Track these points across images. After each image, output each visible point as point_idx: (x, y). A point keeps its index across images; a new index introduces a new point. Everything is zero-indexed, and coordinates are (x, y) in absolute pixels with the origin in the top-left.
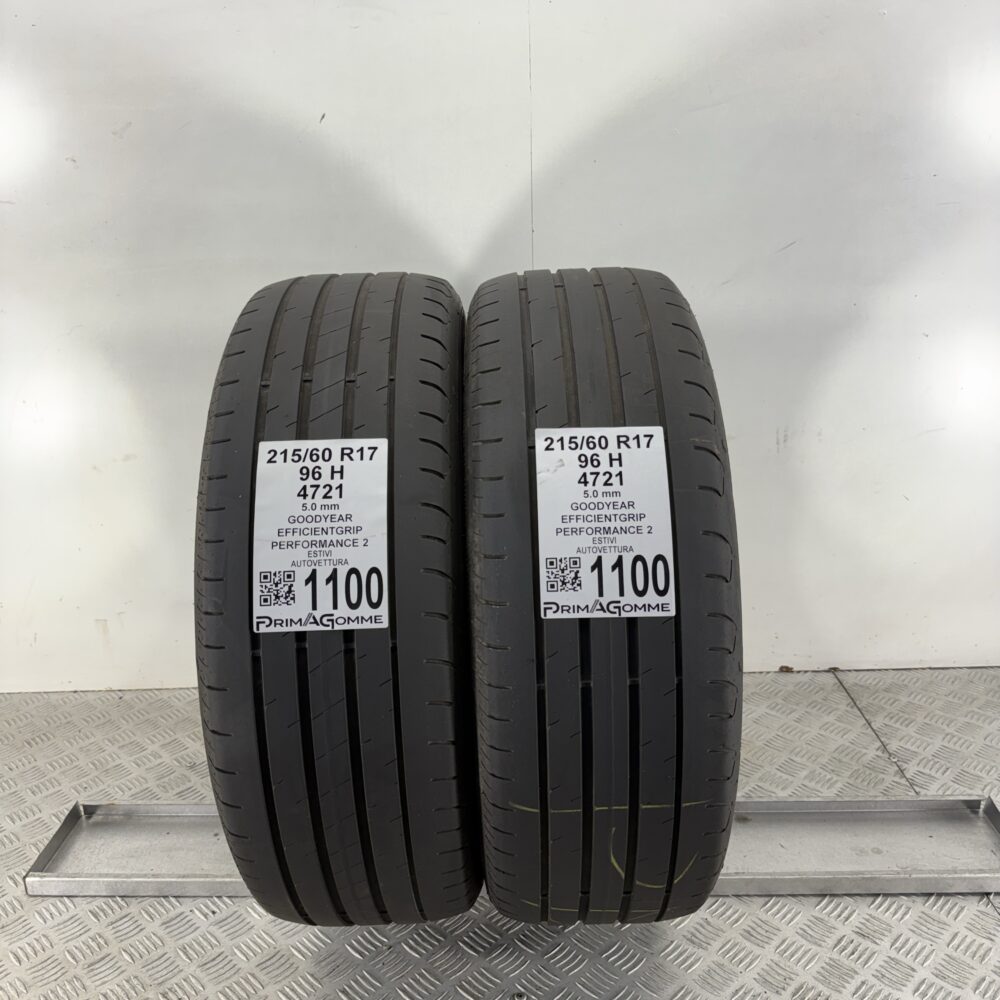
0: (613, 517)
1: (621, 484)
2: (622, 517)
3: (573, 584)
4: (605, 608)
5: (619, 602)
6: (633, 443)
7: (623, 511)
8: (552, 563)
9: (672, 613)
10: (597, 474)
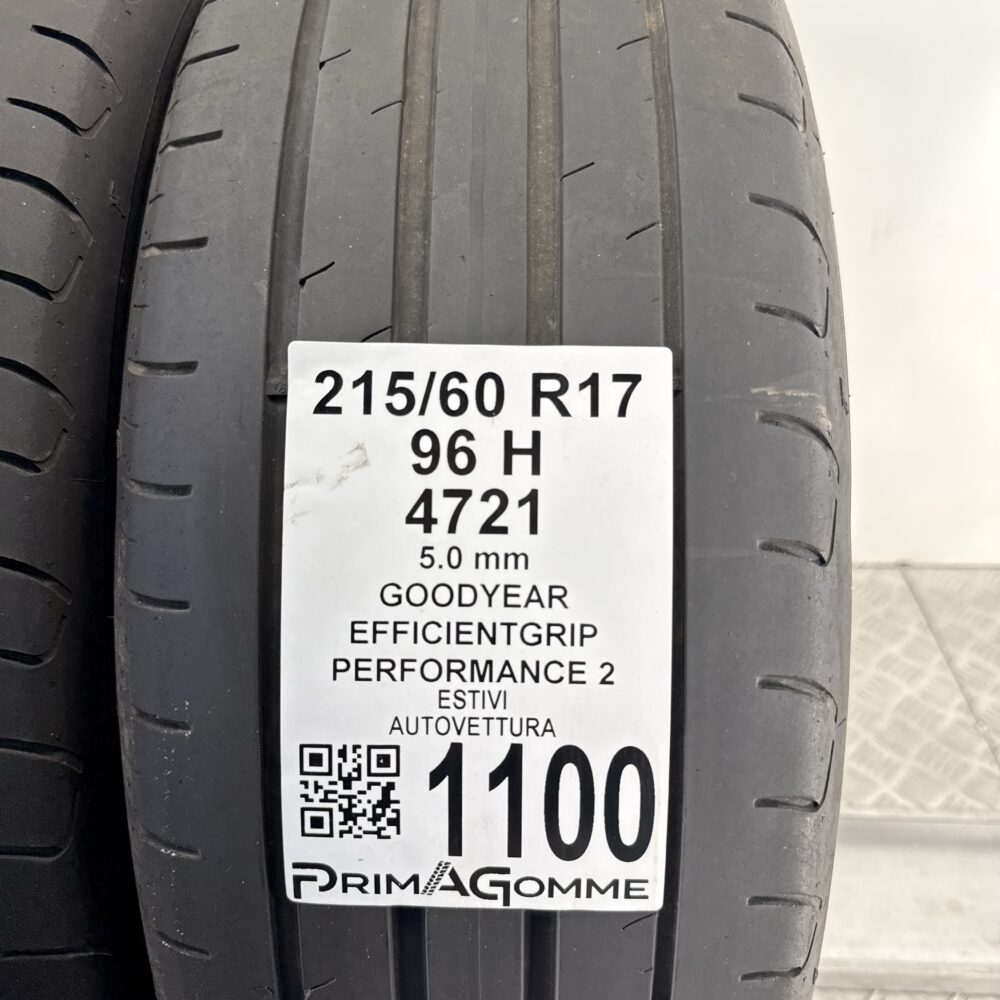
0: (501, 632)
1: (534, 529)
2: (530, 631)
3: (375, 819)
4: (467, 885)
5: (506, 871)
6: (577, 400)
7: (535, 613)
8: (316, 760)
9: (655, 902)
10: (465, 495)
